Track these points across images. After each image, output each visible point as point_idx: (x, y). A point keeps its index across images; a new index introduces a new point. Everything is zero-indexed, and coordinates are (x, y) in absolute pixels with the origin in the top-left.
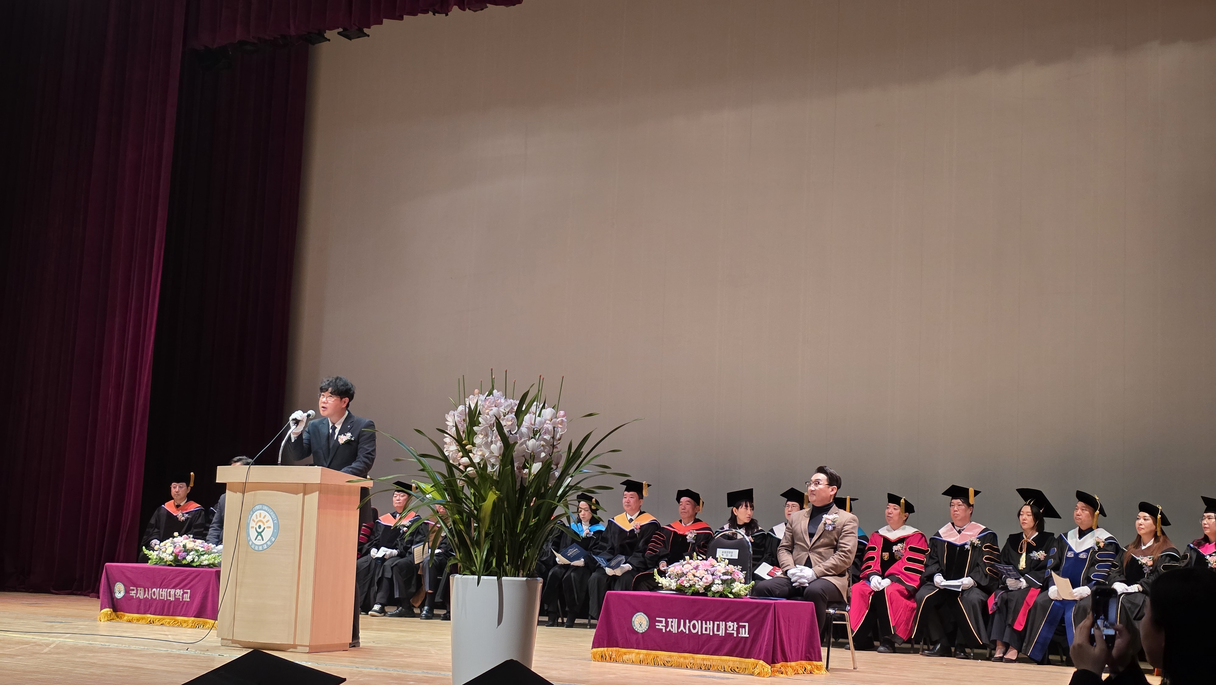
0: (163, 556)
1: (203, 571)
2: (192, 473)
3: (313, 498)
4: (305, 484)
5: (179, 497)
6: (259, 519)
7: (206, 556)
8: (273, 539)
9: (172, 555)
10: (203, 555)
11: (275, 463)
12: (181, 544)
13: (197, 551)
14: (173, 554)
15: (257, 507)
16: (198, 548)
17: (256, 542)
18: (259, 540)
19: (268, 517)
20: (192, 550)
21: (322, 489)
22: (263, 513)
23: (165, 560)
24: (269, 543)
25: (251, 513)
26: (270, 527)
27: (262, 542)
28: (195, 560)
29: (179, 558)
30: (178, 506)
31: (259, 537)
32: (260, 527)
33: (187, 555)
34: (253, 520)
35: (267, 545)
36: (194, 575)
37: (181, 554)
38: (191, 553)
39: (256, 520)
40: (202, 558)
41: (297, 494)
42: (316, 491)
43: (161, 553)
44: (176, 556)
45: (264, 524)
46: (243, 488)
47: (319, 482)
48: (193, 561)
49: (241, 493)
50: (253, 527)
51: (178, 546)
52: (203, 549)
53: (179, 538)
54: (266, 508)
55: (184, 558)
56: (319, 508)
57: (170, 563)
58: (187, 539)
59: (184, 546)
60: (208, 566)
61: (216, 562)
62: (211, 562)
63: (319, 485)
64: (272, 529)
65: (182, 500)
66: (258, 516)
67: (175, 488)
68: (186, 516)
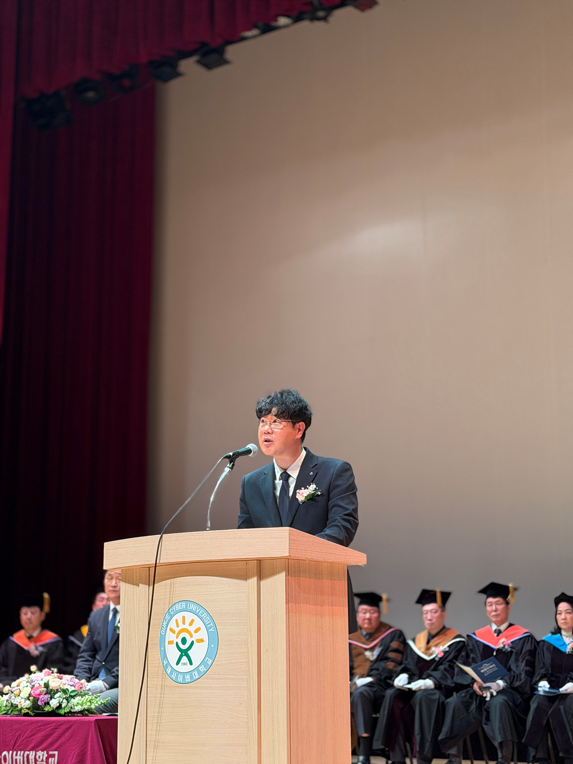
0: (16, 701)
1: (75, 722)
2: (46, 596)
3: (277, 584)
4: (259, 561)
5: (31, 626)
6: (181, 626)
7: (78, 698)
8: (210, 662)
9: (29, 700)
10: (73, 697)
12: (42, 683)
13: (65, 691)
14: (31, 698)
15: (178, 607)
16: (66, 687)
17: (180, 668)
18: (184, 664)
19: (198, 623)
20: (57, 691)
21: (292, 568)
22: (189, 616)
23: (19, 707)
24: (203, 669)
25: (167, 617)
26: (202, 641)
27: (189, 668)
28: (63, 705)
29: (39, 703)
30: (30, 638)
31: (184, 659)
32: (184, 641)
34: (172, 631)
35: (199, 672)
36: (63, 727)
37: (42, 696)
38: (57, 695)
39: (177, 630)
40: (74, 701)
41: (245, 577)
42: (279, 572)
43: (13, 697)
44: (36, 700)
45: (191, 636)
46: (152, 575)
47: (288, 555)
48: (60, 707)
49: (147, 584)
50: (170, 643)
51: (37, 685)
52: (73, 688)
53: (38, 674)
54: (193, 607)
55: (48, 703)
56: (288, 602)
57: (27, 711)
58: (49, 675)
59: (47, 685)
60: (82, 713)
61: (93, 707)
62: (86, 707)
63: (287, 559)
64: (206, 643)
65: (34, 629)
66: (180, 622)
67: (26, 614)
68: (41, 649)
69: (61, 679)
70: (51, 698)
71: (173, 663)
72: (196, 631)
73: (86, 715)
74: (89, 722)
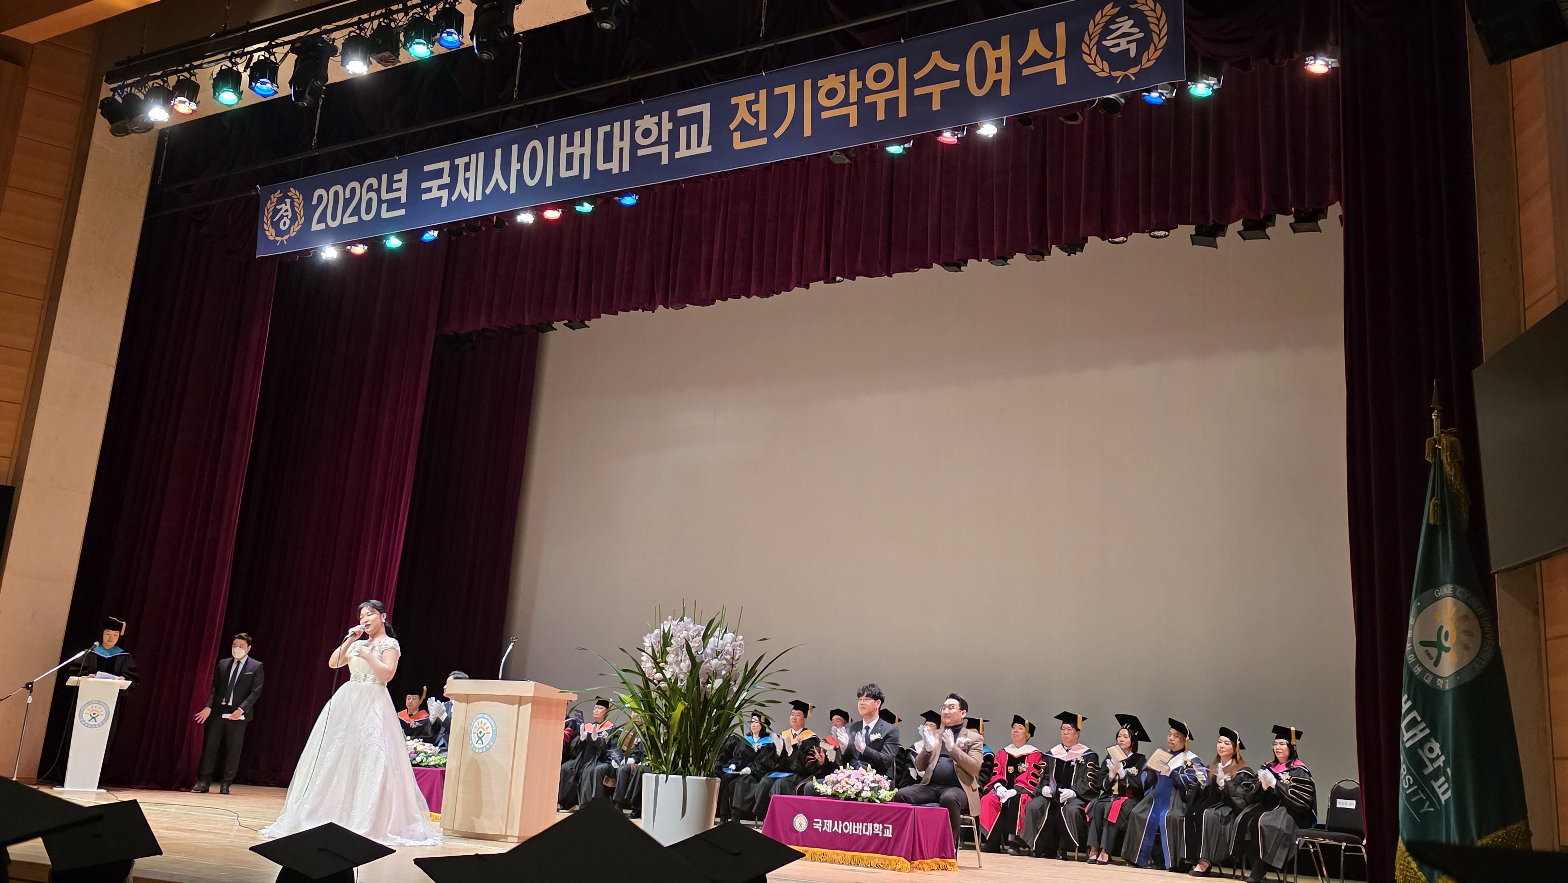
1: (430, 770)
2: (425, 688)
3: (527, 709)
4: (521, 697)
5: (412, 708)
6: (480, 725)
7: (433, 757)
8: (492, 744)
10: (430, 756)
11: (496, 677)
12: (413, 747)
13: (426, 753)
15: (479, 716)
16: (426, 751)
17: (477, 746)
18: (480, 744)
19: (488, 724)
20: (421, 752)
21: (535, 701)
22: (484, 721)
24: (488, 747)
25: (474, 720)
26: (489, 733)
27: (482, 746)
28: (424, 761)
30: (410, 715)
31: (480, 741)
32: (481, 733)
33: (418, 756)
34: (476, 727)
35: (486, 748)
36: (423, 773)
38: (420, 755)
39: (478, 727)
40: (430, 759)
41: (513, 704)
42: (529, 703)
45: (484, 730)
46: (467, 699)
47: (532, 695)
48: (421, 762)
49: (465, 702)
50: (474, 733)
51: (409, 748)
52: (431, 752)
53: (411, 741)
54: (486, 716)
55: (415, 759)
56: (531, 717)
59: (415, 749)
60: (435, 766)
61: (441, 763)
62: (437, 763)
63: (533, 697)
64: (491, 734)
65: (414, 710)
66: (480, 723)
67: (409, 699)
68: (418, 724)
69: (424, 745)
70: (417, 756)
71: (474, 743)
72: (487, 728)
73: (437, 768)
74: (438, 771)
